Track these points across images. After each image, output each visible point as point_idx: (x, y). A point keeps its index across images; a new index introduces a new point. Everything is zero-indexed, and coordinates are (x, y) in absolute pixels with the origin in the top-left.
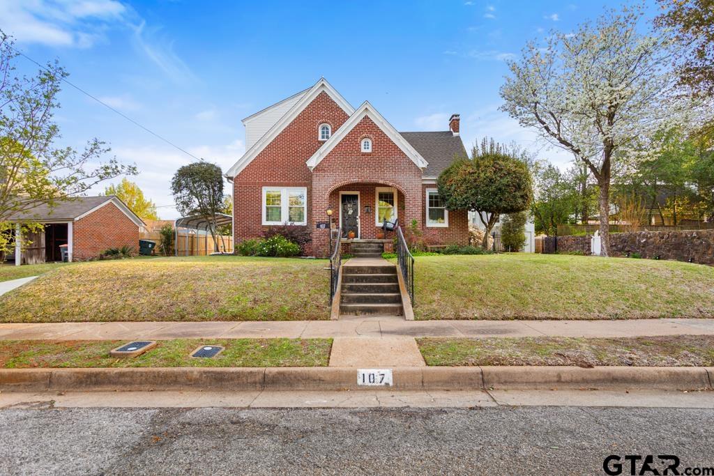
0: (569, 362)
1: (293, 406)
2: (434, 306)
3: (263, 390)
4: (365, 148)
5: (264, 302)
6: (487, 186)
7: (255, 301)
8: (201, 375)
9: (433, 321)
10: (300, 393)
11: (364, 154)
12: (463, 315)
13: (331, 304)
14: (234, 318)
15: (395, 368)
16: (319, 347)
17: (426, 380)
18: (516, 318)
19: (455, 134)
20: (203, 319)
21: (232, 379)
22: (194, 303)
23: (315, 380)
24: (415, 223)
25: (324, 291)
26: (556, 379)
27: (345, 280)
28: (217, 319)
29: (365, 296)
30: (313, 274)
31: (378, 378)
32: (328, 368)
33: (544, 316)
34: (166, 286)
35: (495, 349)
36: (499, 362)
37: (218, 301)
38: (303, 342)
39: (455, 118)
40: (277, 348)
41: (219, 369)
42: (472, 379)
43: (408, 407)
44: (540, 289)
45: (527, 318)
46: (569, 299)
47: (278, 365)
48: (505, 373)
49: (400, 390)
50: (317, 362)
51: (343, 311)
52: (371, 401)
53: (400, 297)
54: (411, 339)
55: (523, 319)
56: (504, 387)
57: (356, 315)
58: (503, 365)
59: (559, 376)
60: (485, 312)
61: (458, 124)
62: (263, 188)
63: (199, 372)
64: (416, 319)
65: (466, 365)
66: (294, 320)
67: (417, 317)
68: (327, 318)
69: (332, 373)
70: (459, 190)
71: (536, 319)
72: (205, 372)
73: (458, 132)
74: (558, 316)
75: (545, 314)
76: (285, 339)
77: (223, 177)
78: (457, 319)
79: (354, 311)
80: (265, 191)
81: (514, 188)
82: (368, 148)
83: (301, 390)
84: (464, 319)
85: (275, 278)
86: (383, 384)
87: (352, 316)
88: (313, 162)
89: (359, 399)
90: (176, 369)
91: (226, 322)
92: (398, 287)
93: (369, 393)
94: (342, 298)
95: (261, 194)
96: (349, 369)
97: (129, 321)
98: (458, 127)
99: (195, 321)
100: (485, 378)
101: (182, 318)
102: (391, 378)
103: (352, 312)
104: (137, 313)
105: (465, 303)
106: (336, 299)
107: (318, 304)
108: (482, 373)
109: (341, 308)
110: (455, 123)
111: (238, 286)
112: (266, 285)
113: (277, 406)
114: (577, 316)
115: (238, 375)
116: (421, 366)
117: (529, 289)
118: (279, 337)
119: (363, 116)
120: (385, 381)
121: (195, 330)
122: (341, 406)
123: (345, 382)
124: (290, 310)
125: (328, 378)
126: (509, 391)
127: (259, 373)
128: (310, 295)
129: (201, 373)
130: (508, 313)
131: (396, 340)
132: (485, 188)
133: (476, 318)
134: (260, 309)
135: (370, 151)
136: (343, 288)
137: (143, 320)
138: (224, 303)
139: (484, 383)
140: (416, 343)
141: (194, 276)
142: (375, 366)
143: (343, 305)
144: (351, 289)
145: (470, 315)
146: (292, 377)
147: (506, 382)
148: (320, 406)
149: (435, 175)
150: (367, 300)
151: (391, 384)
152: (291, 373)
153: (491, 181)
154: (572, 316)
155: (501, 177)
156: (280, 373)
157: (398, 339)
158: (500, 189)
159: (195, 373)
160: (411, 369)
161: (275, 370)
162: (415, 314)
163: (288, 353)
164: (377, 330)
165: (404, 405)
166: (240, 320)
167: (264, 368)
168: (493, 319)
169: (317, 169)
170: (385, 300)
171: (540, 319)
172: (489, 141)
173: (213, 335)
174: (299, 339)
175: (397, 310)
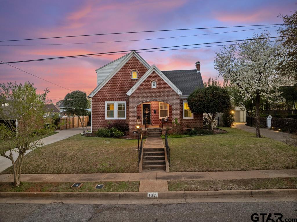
0: (212, 189)
1: (129, 203)
2: (177, 166)
3: (119, 199)
4: (153, 86)
5: (114, 165)
6: (209, 103)
7: (110, 165)
8: (101, 195)
9: (176, 172)
10: (131, 200)
11: (153, 89)
12: (187, 170)
13: (139, 166)
14: (103, 172)
15: (159, 192)
16: (135, 185)
17: (168, 196)
18: (207, 171)
19: (198, 71)
20: (92, 173)
21: (110, 196)
22: (88, 166)
23: (135, 196)
24: (176, 120)
25: (136, 160)
26: (206, 195)
27: (144, 155)
28: (97, 173)
29: (151, 162)
30: (132, 152)
31: (154, 195)
32: (139, 192)
33: (217, 170)
34: (76, 159)
35: (192, 185)
36: (191, 189)
37: (96, 165)
38: (130, 183)
39: (198, 63)
40: (122, 185)
41: (106, 193)
42: (182, 195)
43: (161, 203)
44: (219, 158)
45: (211, 171)
46: (229, 162)
47: (123, 191)
48: (191, 193)
49: (160, 199)
50: (135, 190)
51: (143, 168)
52: (151, 202)
53: (165, 162)
54: (166, 181)
55: (209, 171)
56: (191, 197)
57: (148, 170)
58: (192, 191)
59: (208, 194)
60: (196, 169)
61: (200, 66)
62: (105, 102)
63: (100, 194)
64: (170, 172)
65: (181, 191)
66: (125, 173)
67: (171, 171)
68: (137, 172)
69: (140, 194)
70: (196, 105)
71: (214, 171)
72: (102, 194)
73: (200, 70)
74: (223, 170)
75: (218, 169)
76: (124, 182)
77: (87, 97)
78: (185, 172)
79: (148, 168)
80: (106, 103)
81: (222, 104)
82: (155, 86)
83: (130, 199)
84: (188, 171)
85: (117, 155)
86: (155, 197)
87: (147, 170)
88: (129, 93)
89: (148, 201)
90: (93, 193)
91: (101, 174)
92: (164, 158)
93: (151, 200)
94: (143, 162)
95: (105, 105)
96: (145, 192)
97: (66, 173)
98: (200, 68)
99: (89, 173)
100: (186, 195)
101: (84, 172)
102: (158, 195)
103: (147, 168)
104: (68, 170)
105: (189, 165)
106: (141, 164)
107: (134, 166)
108: (185, 193)
109: (142, 167)
110: (198, 66)
111: (103, 158)
112: (114, 158)
113: (125, 203)
114: (229, 170)
115: (112, 194)
116: (167, 191)
117: (214, 158)
118: (122, 181)
119: (153, 71)
120: (156, 196)
121: (91, 177)
122: (143, 203)
123: (144, 196)
124: (124, 168)
125: (139, 195)
126: (192, 199)
127: (118, 194)
128: (131, 162)
129: (101, 194)
130: (204, 169)
131: (161, 182)
132: (208, 104)
133: (192, 171)
134: (113, 168)
135: (155, 87)
136: (143, 158)
137: (71, 173)
138: (99, 166)
139: (185, 196)
140: (167, 182)
141: (85, 154)
142: (153, 191)
143: (143, 166)
144: (147, 159)
145: (190, 170)
146: (128, 195)
147: (192, 196)
148: (137, 203)
149: (187, 94)
150: (152, 163)
151: (158, 197)
152: (127, 194)
153: (211, 101)
154: (227, 170)
155: (216, 99)
156: (124, 194)
157: (162, 181)
158: (215, 105)
159: (99, 194)
160: (164, 192)
161: (123, 193)
162: (170, 170)
163: (126, 187)
164: (155, 177)
165: (160, 203)
166: (105, 173)
167: (119, 192)
168: (198, 171)
169: (131, 96)
170: (159, 163)
171: (216, 171)
172: (212, 80)
173: (98, 180)
174: (128, 181)
175: (163, 168)
